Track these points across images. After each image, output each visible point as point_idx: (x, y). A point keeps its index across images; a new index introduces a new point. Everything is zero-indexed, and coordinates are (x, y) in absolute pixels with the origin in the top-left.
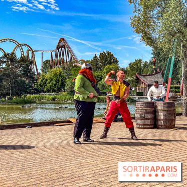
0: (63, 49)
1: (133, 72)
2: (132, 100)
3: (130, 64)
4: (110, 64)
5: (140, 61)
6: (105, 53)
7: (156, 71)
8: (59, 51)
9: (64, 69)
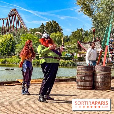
0: (14, 17)
1: (76, 39)
2: (74, 64)
3: (73, 33)
4: (55, 32)
5: (82, 30)
6: (51, 22)
7: (95, 39)
8: (10, 19)
9: (14, 35)
